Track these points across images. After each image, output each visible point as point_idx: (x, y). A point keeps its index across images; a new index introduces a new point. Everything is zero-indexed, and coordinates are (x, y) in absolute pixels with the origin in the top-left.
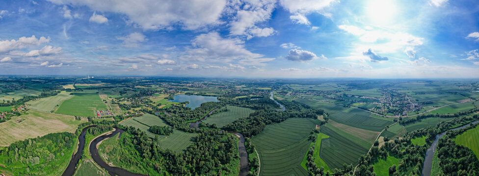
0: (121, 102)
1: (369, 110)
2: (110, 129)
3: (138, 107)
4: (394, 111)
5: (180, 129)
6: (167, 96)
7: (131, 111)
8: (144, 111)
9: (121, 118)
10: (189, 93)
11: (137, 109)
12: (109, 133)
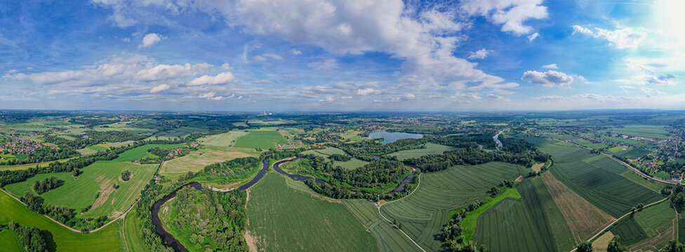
0: (304, 139)
1: (627, 162)
2: (290, 156)
3: (323, 142)
4: (673, 167)
5: (359, 158)
6: (362, 132)
7: (315, 145)
8: (328, 145)
9: (302, 150)
10: (391, 130)
11: (322, 144)
12: (290, 159)
